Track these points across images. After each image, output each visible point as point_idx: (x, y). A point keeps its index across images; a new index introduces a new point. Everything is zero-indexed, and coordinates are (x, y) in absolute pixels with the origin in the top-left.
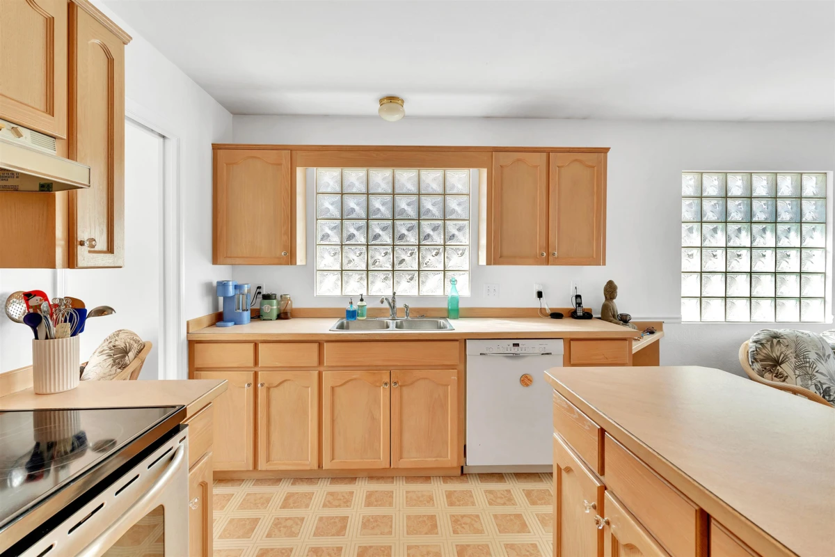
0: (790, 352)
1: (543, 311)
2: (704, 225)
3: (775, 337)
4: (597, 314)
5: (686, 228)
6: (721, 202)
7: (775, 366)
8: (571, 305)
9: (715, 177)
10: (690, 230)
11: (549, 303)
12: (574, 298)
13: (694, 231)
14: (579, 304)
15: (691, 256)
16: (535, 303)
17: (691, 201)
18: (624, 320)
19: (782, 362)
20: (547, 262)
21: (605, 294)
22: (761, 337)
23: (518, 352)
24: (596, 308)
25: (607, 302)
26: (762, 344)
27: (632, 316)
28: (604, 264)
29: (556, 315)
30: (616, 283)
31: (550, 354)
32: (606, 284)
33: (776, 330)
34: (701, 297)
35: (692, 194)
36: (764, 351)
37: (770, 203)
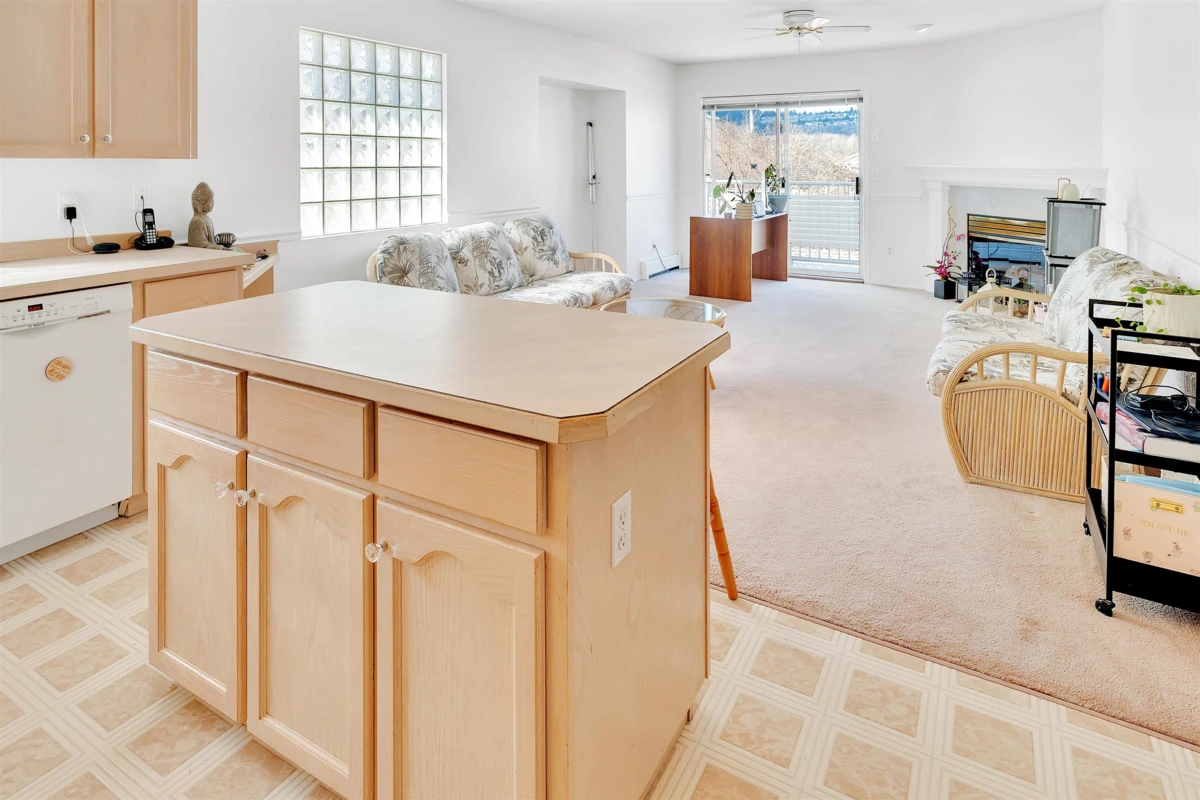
0: (415, 260)
1: (77, 244)
2: (326, 104)
3: (402, 244)
4: (180, 237)
5: (305, 107)
6: (344, 76)
7: (403, 277)
8: (134, 228)
9: (337, 41)
10: (310, 109)
11: (89, 228)
12: (140, 216)
13: (315, 112)
14: (151, 225)
15: (310, 145)
16: (64, 229)
17: (310, 70)
18: (226, 242)
19: (409, 272)
20: (92, 152)
21: (194, 204)
22: (388, 245)
23: (41, 320)
24: (178, 229)
25: (197, 218)
26: (389, 253)
27: (238, 235)
28: (195, 156)
29: (107, 248)
30: (212, 187)
31: (108, 312)
32: (194, 188)
33: (402, 235)
34: (323, 202)
35: (311, 61)
36: (392, 262)
37: (393, 83)
